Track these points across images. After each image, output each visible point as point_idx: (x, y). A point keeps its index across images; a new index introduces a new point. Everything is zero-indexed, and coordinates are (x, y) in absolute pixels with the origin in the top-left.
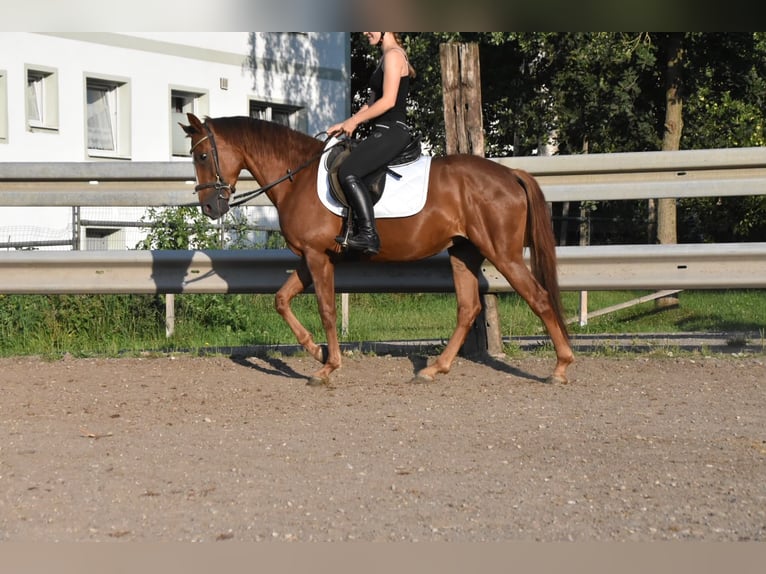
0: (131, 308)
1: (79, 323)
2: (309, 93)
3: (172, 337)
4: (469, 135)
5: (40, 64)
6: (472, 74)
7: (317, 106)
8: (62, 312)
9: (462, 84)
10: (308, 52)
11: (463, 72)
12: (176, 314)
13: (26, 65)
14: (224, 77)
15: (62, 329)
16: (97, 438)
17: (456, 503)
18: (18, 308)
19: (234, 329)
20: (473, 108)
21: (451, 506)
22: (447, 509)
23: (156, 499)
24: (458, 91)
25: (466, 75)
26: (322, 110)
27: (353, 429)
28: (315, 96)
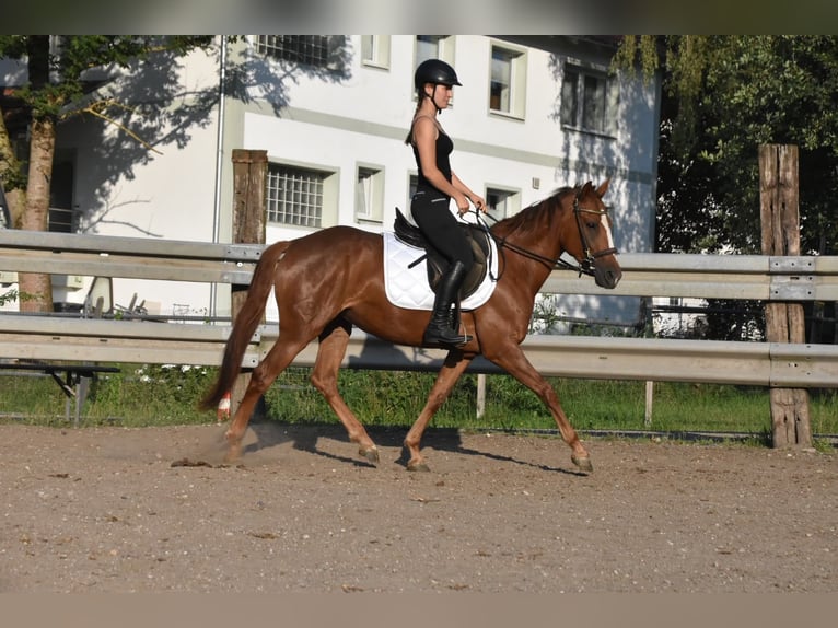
1: (397, 400)
2: (618, 199)
3: (482, 418)
4: (784, 233)
5: (370, 161)
6: (790, 175)
7: (626, 212)
8: (382, 389)
9: (779, 184)
10: (619, 160)
11: (781, 173)
12: (487, 397)
13: (357, 163)
14: (536, 177)
15: (382, 406)
16: (426, 502)
17: (781, 584)
18: (343, 385)
19: (540, 414)
20: (790, 208)
21: (776, 586)
22: (774, 588)
23: (488, 559)
24: (775, 191)
25: (784, 175)
26: (630, 215)
27: (667, 509)
28: (624, 202)
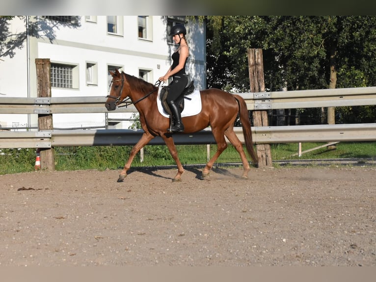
0: (127, 151)
1: (108, 157)
2: (191, 71)
3: (143, 162)
4: (259, 83)
5: (91, 61)
6: (260, 60)
7: (194, 76)
8: (102, 153)
9: (256, 64)
11: (256, 60)
12: (144, 154)
13: (86, 61)
14: (159, 64)
15: (102, 160)
16: (125, 199)
17: (267, 223)
18: (85, 152)
19: (166, 159)
20: (261, 73)
21: (265, 224)
22: (264, 225)
23: (152, 221)
24: (254, 67)
25: (258, 60)
26: (196, 77)
27: (220, 195)
28: (193, 72)
